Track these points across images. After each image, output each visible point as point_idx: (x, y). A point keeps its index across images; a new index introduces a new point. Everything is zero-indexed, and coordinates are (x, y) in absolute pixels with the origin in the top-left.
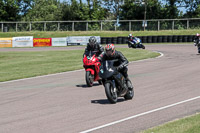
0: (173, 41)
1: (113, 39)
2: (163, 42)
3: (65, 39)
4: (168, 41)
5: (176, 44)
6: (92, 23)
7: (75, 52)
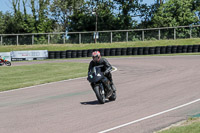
0: (128, 54)
1: (61, 52)
2: (116, 54)
3: (8, 54)
4: (122, 54)
5: (130, 57)
6: (38, 36)
7: (20, 68)
